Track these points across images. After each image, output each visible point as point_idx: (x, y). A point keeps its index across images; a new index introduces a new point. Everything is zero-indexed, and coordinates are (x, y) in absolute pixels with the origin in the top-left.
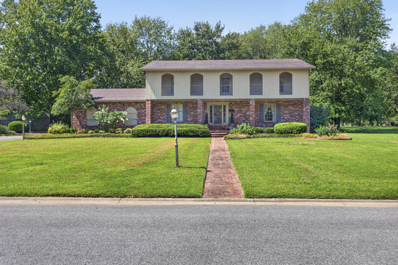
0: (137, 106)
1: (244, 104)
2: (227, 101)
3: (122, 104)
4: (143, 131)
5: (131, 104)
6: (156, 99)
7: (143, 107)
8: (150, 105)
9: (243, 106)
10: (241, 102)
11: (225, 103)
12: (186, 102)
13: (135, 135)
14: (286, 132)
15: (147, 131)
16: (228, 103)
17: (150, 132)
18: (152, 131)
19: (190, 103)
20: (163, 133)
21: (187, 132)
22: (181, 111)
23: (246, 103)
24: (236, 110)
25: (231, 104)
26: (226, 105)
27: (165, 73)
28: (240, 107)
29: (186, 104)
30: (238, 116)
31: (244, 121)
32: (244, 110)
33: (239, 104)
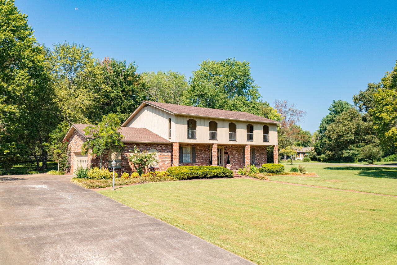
0: (159, 148)
1: (234, 147)
3: (145, 145)
5: (153, 146)
7: (163, 149)
8: (178, 148)
9: (233, 149)
11: (222, 146)
12: (194, 145)
13: (180, 178)
14: (276, 171)
16: (224, 146)
17: (192, 174)
18: (195, 173)
19: (198, 146)
20: (203, 174)
21: (220, 173)
22: (189, 153)
23: (235, 147)
24: (229, 152)
25: (226, 147)
26: (222, 148)
27: (190, 119)
28: (231, 151)
29: (194, 147)
30: (230, 157)
31: (234, 162)
32: (234, 153)
33: (231, 147)
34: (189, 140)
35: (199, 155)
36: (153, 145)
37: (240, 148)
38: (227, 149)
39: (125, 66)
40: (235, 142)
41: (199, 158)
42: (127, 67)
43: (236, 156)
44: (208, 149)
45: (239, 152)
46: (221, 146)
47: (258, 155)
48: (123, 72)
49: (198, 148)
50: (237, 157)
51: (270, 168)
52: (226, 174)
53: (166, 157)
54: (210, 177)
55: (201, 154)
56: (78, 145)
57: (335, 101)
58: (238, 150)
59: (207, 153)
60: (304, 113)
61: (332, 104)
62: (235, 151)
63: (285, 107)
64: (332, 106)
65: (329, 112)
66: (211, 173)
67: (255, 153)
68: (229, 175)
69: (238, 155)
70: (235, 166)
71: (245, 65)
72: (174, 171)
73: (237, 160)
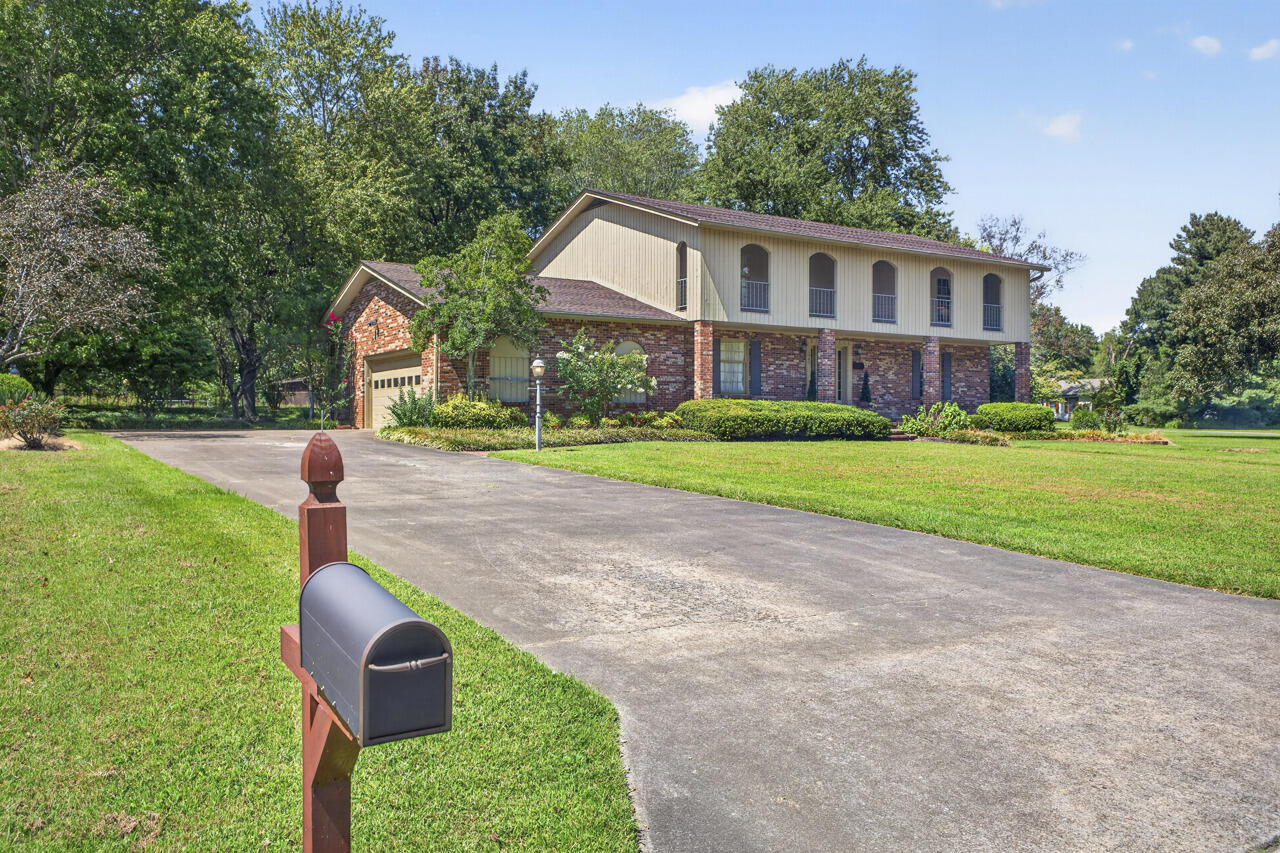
0: (647, 339)
1: (883, 348)
2: (848, 340)
3: (604, 327)
4: (747, 420)
5: (629, 331)
6: (726, 320)
7: (662, 343)
8: (711, 339)
9: (881, 354)
10: (877, 343)
11: (847, 342)
12: (757, 334)
13: (724, 434)
14: (1028, 426)
15: (758, 422)
16: (852, 343)
17: (763, 424)
18: (770, 421)
19: (767, 340)
20: (794, 428)
21: (849, 424)
22: (739, 362)
23: (887, 348)
24: (867, 364)
25: (859, 347)
26: (846, 348)
27: (749, 242)
28: (874, 358)
29: (758, 342)
30: (872, 380)
31: (882, 396)
32: (883, 365)
33: (873, 348)
34: (745, 314)
35: (771, 368)
36: (628, 329)
37: (903, 349)
38: (860, 351)
39: (496, 86)
40: (892, 326)
41: (771, 378)
42: (501, 91)
43: (891, 376)
44: (801, 351)
45: (900, 364)
46: (842, 342)
47: (960, 375)
48: (490, 106)
49: (770, 346)
50: (892, 381)
51: (1008, 416)
52: (867, 427)
53: (671, 370)
54: (819, 437)
55: (779, 367)
56: (381, 331)
57: (1195, 216)
58: (897, 355)
59: (796, 361)
60: (1082, 258)
61: (1185, 227)
62: (888, 360)
63: (1016, 239)
64: (1184, 235)
65: (1175, 254)
66: (821, 423)
67: (953, 370)
68: (880, 433)
69: (897, 374)
70: (886, 410)
71: (901, 81)
72: (704, 414)
73: (894, 388)
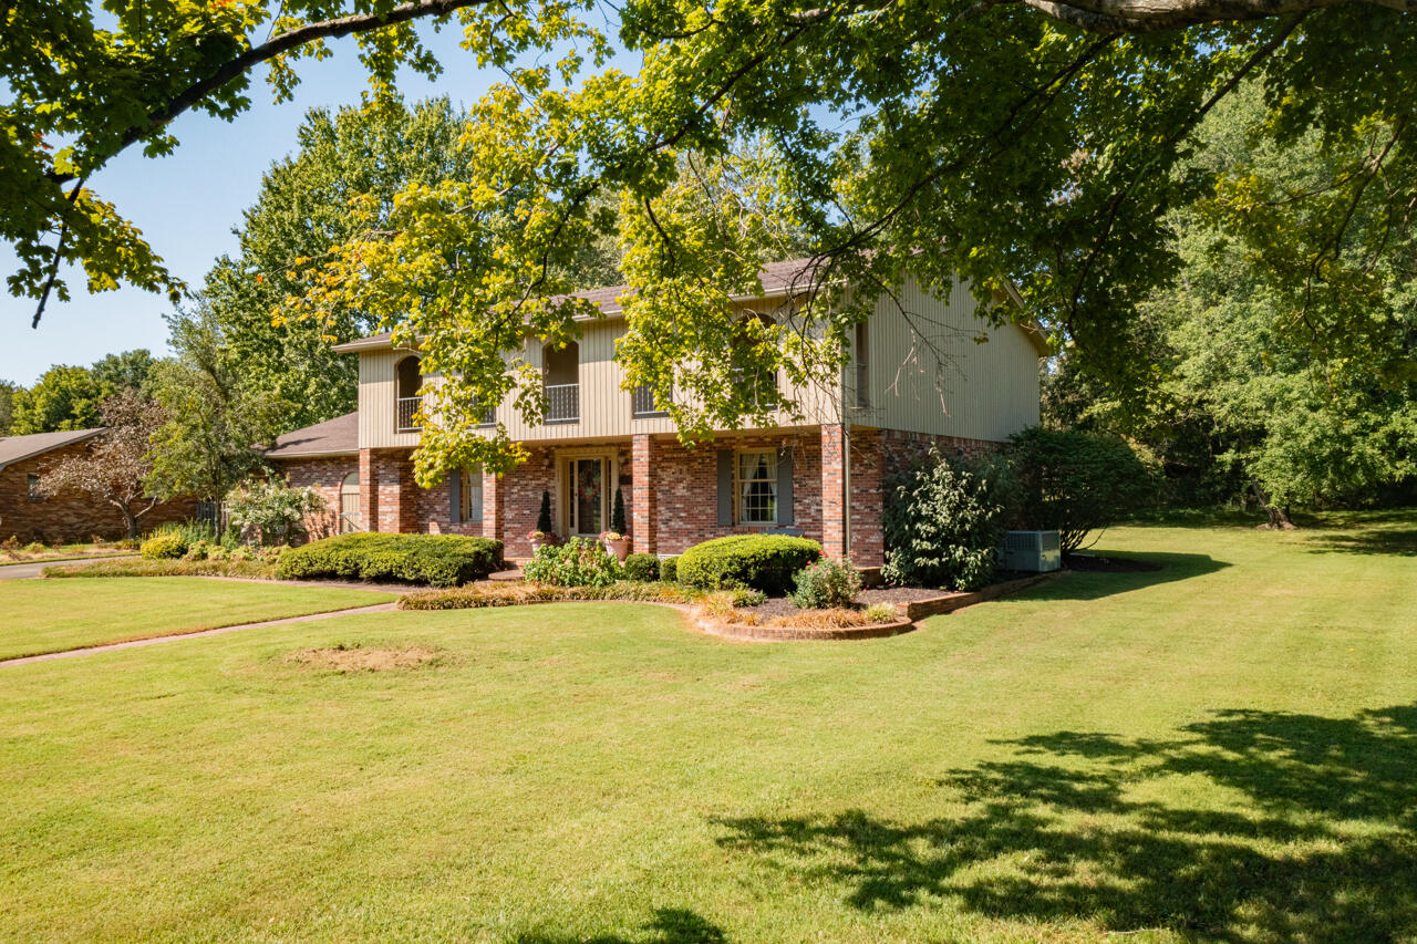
8: (368, 467)
27: (404, 356)
32: (668, 477)
34: (398, 437)
35: (515, 490)
41: (515, 501)
43: (681, 491)
45: (695, 473)
50: (681, 499)
55: (524, 488)
62: (675, 467)
69: (690, 488)
70: (674, 542)
73: (684, 510)
